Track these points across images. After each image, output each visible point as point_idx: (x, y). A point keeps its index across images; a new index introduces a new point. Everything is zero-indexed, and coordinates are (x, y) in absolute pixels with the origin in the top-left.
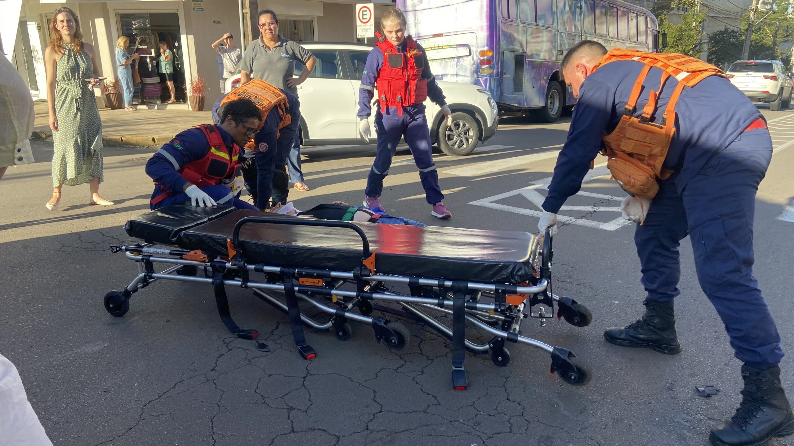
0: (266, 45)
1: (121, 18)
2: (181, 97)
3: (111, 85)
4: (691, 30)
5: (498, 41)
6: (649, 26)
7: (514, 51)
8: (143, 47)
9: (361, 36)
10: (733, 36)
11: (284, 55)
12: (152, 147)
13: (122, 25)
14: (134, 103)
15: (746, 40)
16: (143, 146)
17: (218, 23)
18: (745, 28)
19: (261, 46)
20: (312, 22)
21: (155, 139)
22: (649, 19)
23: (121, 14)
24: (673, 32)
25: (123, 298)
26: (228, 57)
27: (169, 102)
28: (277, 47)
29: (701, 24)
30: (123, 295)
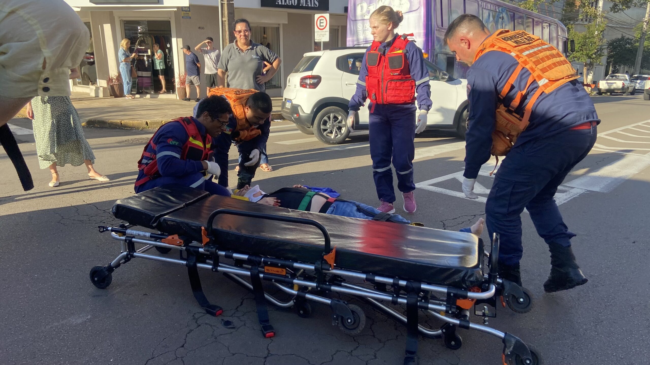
0: (239, 48)
1: (124, 24)
2: (171, 88)
3: (115, 78)
4: (594, 37)
5: (433, 46)
6: (560, 34)
7: (446, 54)
8: (142, 47)
9: (318, 40)
10: (629, 43)
11: (254, 57)
12: (145, 129)
13: (125, 30)
14: (133, 93)
15: (639, 47)
16: (138, 128)
17: (202, 29)
18: (639, 36)
19: (235, 49)
20: (278, 29)
21: (148, 122)
22: (559, 29)
23: (124, 21)
24: (578, 39)
25: (107, 273)
26: (208, 57)
27: (161, 92)
28: (249, 49)
29: (602, 33)
30: (107, 270)
